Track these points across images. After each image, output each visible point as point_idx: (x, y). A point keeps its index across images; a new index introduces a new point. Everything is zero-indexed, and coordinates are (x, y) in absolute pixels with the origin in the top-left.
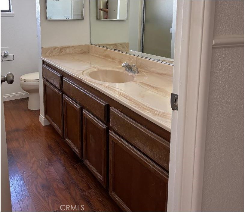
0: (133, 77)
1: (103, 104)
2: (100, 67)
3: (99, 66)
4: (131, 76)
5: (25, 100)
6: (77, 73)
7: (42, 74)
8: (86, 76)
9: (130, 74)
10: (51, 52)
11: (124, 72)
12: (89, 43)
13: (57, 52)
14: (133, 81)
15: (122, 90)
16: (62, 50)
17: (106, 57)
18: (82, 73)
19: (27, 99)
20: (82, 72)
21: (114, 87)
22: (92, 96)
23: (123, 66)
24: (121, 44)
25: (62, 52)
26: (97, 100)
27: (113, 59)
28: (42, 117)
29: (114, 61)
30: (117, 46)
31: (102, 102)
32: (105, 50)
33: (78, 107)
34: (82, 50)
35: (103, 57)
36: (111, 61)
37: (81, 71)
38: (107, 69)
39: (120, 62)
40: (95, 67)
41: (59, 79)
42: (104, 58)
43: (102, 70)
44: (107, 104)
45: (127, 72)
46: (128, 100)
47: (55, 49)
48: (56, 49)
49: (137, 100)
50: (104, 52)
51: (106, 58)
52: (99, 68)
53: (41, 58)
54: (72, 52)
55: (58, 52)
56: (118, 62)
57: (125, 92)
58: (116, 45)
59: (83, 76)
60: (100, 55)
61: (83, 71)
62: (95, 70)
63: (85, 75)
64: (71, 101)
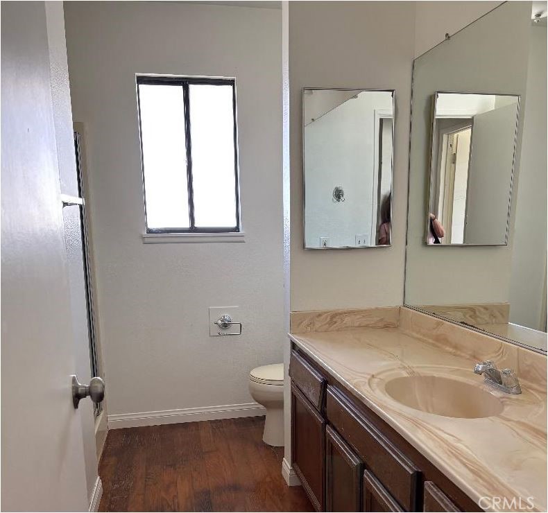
0: (502, 402)
1: (409, 468)
2: (418, 367)
3: (414, 366)
4: (499, 399)
5: (259, 421)
6: (355, 381)
7: (289, 371)
8: (378, 391)
9: (496, 394)
10: (311, 323)
11: (481, 387)
12: (401, 304)
13: (323, 324)
14: (498, 416)
15: (459, 440)
16: (335, 320)
17: (440, 341)
18: (367, 381)
19: (263, 419)
20: (369, 377)
21: (440, 429)
22: (385, 443)
23: (477, 372)
24: (486, 308)
25: (336, 322)
26: (394, 456)
27: (456, 347)
28: (287, 464)
29: (459, 353)
30: (475, 313)
31: (406, 464)
32: (438, 324)
33: (355, 462)
34: (382, 320)
35: (431, 341)
36: (450, 353)
37: (369, 374)
38: (435, 375)
39: (474, 357)
40: (404, 368)
41: (319, 388)
42: (433, 345)
43: (422, 375)
44: (418, 472)
45: (487, 388)
46: (471, 471)
47: (320, 315)
48: (322, 317)
49: (497, 475)
50: (434, 329)
51: (439, 345)
52: (415, 370)
53: (289, 336)
54: (357, 324)
55: (327, 323)
56: (468, 357)
57: (466, 446)
58: (472, 310)
59: (369, 389)
60: (424, 335)
61: (373, 376)
62: (405, 374)
63: (374, 386)
64: (341, 444)
